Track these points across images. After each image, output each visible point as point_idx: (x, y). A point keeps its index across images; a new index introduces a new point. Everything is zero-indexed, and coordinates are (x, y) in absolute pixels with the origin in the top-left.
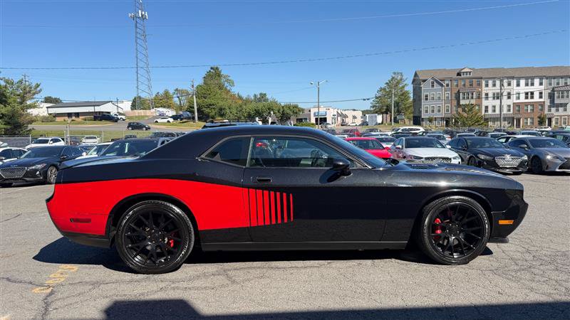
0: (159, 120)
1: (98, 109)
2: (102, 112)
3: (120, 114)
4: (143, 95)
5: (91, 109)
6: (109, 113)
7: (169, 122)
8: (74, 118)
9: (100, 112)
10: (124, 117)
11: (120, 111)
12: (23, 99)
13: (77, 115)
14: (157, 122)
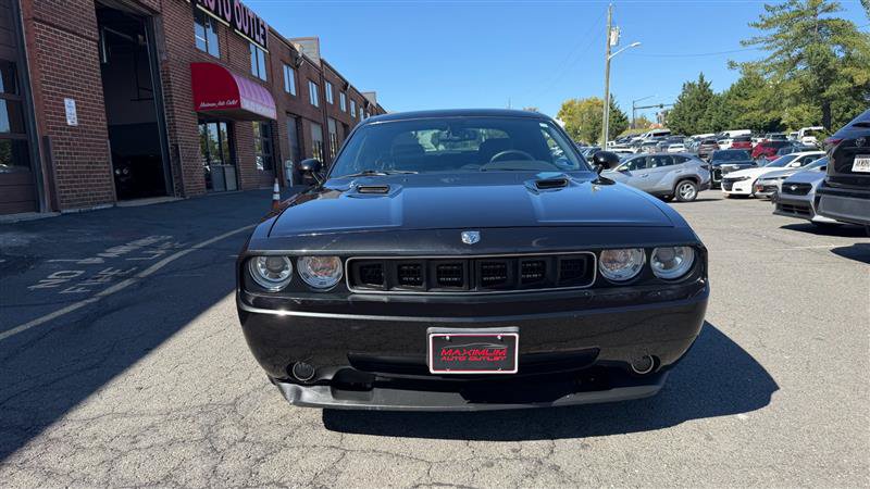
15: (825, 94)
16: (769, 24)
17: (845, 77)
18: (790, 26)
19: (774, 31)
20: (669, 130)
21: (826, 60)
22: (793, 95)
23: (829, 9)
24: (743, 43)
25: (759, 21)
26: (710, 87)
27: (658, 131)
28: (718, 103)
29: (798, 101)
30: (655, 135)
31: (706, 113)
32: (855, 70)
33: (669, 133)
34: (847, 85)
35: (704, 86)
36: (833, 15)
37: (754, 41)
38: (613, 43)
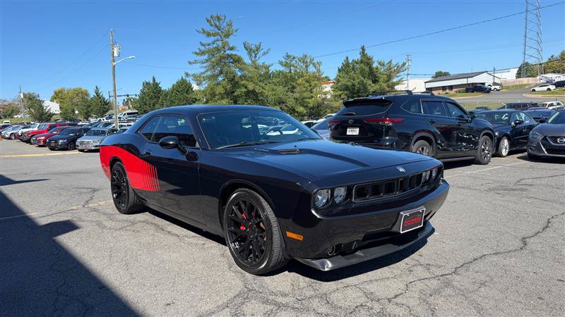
0: (537, 89)
1: (471, 81)
2: (476, 84)
3: (495, 84)
4: (531, 61)
5: (464, 81)
6: (484, 84)
7: (549, 89)
8: (448, 91)
9: (473, 84)
10: (498, 87)
11: (497, 81)
12: (390, 77)
13: (451, 87)
14: (534, 90)
15: (235, 94)
16: (203, 53)
17: (243, 85)
18: (213, 55)
19: (206, 57)
20: (137, 111)
21: (234, 76)
22: (220, 93)
23: (231, 49)
24: (190, 63)
25: (198, 51)
26: (160, 85)
27: (130, 111)
28: (166, 96)
29: (222, 98)
30: (128, 114)
31: (160, 101)
32: (247, 83)
33: (137, 113)
34: (244, 90)
35: (156, 85)
36: (233, 52)
37: (196, 62)
38: (116, 54)
